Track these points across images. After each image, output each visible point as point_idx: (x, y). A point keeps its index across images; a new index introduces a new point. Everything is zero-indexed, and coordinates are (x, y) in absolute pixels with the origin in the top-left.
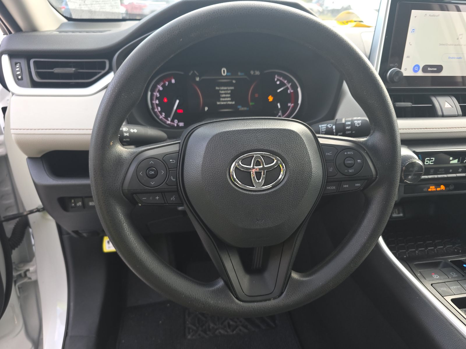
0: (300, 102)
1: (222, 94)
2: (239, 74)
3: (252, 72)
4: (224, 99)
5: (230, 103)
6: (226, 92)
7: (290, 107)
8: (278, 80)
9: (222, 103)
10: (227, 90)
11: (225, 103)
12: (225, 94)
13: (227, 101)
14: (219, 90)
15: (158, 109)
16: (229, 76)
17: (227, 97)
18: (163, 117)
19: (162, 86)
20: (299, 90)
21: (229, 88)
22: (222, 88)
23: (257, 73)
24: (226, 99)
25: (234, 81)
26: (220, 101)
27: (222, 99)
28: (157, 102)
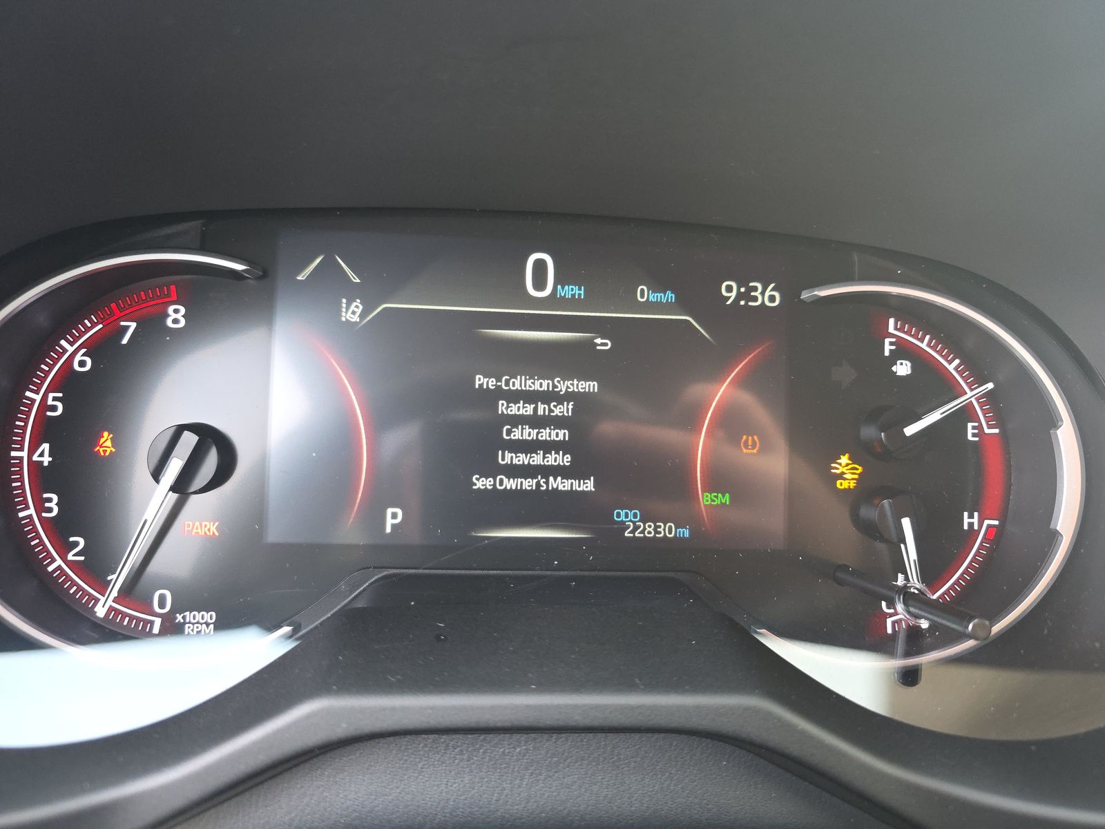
0: (1066, 519)
1: (517, 421)
2: (644, 293)
3: (730, 291)
4: (521, 459)
5: (561, 484)
6: (542, 409)
7: (972, 533)
8: (903, 350)
9: (510, 484)
10: (549, 397)
11: (528, 484)
12: (536, 422)
13: (547, 471)
14: (499, 394)
15: (40, 506)
16: (573, 303)
17: (548, 447)
18: (72, 565)
19: (92, 348)
20: (1067, 439)
21: (563, 387)
22: (518, 384)
23: (767, 296)
24: (537, 459)
25: (603, 344)
26: (493, 470)
27: (507, 458)
28: (44, 454)
